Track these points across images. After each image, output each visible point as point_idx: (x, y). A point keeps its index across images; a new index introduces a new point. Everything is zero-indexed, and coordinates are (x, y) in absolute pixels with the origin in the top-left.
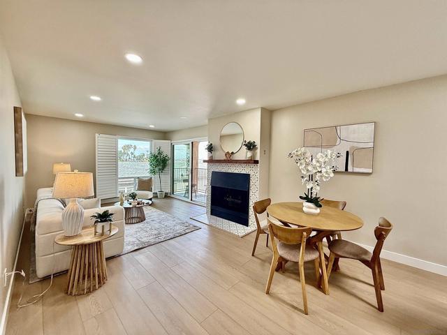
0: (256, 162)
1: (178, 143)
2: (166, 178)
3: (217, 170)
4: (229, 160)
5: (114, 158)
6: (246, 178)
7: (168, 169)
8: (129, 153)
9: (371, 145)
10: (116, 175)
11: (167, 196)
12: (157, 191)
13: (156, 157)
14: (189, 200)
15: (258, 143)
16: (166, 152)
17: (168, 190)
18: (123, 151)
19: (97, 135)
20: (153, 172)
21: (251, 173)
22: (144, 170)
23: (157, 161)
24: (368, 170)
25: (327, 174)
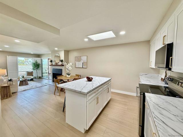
0: (63, 65)
1: (44, 59)
2: (39, 71)
3: (54, 68)
4: (57, 65)
5: (16, 65)
6: (61, 70)
7: (40, 68)
8: (28, 61)
9: (86, 61)
11: (40, 78)
12: (36, 76)
13: (34, 64)
14: (48, 78)
15: (64, 60)
16: (39, 61)
17: (41, 76)
18: (25, 60)
19: (7, 56)
20: (34, 69)
21: (62, 69)
22: (30, 68)
23: (35, 65)
24: (86, 67)
25: (70, 68)
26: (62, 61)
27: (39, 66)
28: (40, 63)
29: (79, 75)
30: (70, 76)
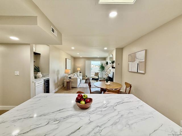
9: (144, 60)
10: (91, 71)
24: (143, 72)
27: (104, 68)
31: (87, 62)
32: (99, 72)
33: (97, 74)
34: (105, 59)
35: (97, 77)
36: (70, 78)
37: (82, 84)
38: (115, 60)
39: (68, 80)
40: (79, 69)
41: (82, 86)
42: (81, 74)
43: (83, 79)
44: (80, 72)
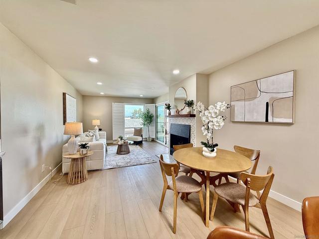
1: (160, 106)
2: (152, 128)
3: (173, 123)
4: (178, 115)
6: (188, 128)
7: (154, 123)
9: (291, 94)
10: (124, 126)
11: (153, 140)
12: (147, 137)
13: (146, 115)
14: (164, 144)
15: (195, 102)
16: (152, 111)
17: (154, 137)
19: (113, 103)
21: (191, 124)
22: (139, 123)
24: (290, 121)
25: (218, 123)
26: (190, 104)
27: (153, 118)
28: (154, 114)
29: (252, 151)
30: (214, 154)
31: (116, 106)
32: (142, 126)
33: (138, 132)
34: (152, 100)
35: (139, 139)
36: (84, 146)
37: (113, 158)
38: (195, 99)
39: (75, 152)
40: (96, 122)
41: (114, 164)
42: (104, 133)
43: (108, 144)
44: (100, 130)
